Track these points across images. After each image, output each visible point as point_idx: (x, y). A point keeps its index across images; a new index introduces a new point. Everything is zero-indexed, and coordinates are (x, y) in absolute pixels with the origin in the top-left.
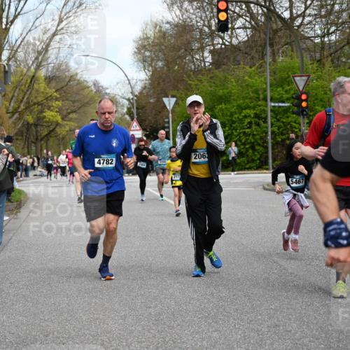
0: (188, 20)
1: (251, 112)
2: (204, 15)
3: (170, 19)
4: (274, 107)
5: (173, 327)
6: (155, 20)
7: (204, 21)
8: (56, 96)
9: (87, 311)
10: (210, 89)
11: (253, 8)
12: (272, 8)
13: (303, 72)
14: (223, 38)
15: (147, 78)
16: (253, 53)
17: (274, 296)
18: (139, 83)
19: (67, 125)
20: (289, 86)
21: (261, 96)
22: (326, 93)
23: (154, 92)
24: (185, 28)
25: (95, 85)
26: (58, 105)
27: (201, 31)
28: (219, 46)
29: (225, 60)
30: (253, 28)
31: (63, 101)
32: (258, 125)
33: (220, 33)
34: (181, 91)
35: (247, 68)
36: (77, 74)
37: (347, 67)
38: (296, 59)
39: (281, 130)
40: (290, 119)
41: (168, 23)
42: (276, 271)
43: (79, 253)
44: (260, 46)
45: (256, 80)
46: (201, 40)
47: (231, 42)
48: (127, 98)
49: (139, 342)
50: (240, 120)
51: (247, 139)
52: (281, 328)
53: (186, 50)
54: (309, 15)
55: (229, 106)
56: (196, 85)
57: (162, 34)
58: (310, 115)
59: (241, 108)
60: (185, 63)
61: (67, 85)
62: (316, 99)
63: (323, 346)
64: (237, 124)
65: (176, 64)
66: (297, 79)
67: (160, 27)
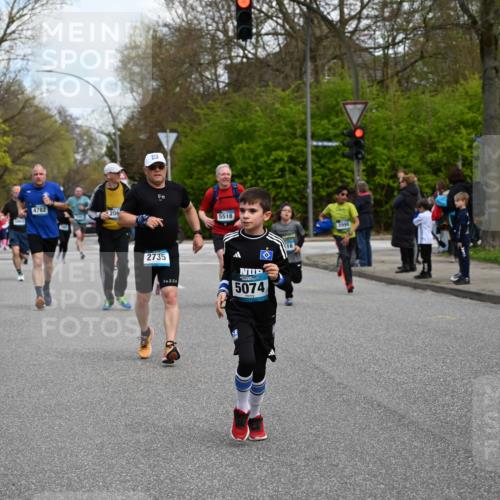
0: (195, 22)
1: (284, 155)
2: (217, 14)
3: (169, 20)
4: (317, 147)
5: (171, 460)
6: (146, 21)
7: (217, 23)
8: (3, 129)
9: (47, 437)
10: (225, 120)
11: (287, 6)
12: (315, 6)
13: (358, 97)
14: (244, 49)
15: (136, 104)
16: (287, 69)
17: (315, 416)
18: (124, 111)
19: (19, 170)
20: (337, 116)
21: (299, 132)
22: (390, 128)
23: (145, 125)
24: (190, 34)
25: (60, 113)
26: (7, 142)
27: (214, 38)
28: (239, 59)
29: (247, 80)
30: (287, 34)
31: (14, 136)
32: (294, 172)
33: (241, 41)
34: (184, 124)
35: (279, 91)
36: (34, 98)
37: (419, 92)
38: (348, 78)
39: (326, 180)
40: (339, 165)
41: (166, 25)
42: (317, 381)
43: (37, 355)
44: (298, 60)
45: (291, 109)
46: (213, 50)
47: (255, 55)
48: (107, 132)
49: (121, 482)
50: (269, 165)
51: (278, 194)
52: (325, 461)
53: (191, 65)
54: (367, 17)
55: (252, 146)
56: (205, 115)
57: (157, 42)
58: (367, 160)
59: (269, 149)
60: (191, 82)
61: (19, 113)
62: (377, 136)
63: (382, 486)
64: (264, 171)
65: (177, 85)
66: (349, 107)
67: (155, 31)
